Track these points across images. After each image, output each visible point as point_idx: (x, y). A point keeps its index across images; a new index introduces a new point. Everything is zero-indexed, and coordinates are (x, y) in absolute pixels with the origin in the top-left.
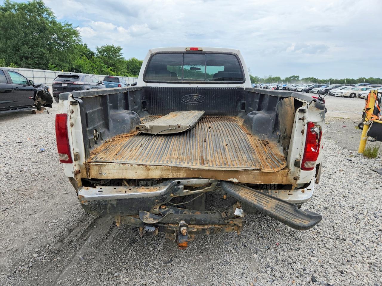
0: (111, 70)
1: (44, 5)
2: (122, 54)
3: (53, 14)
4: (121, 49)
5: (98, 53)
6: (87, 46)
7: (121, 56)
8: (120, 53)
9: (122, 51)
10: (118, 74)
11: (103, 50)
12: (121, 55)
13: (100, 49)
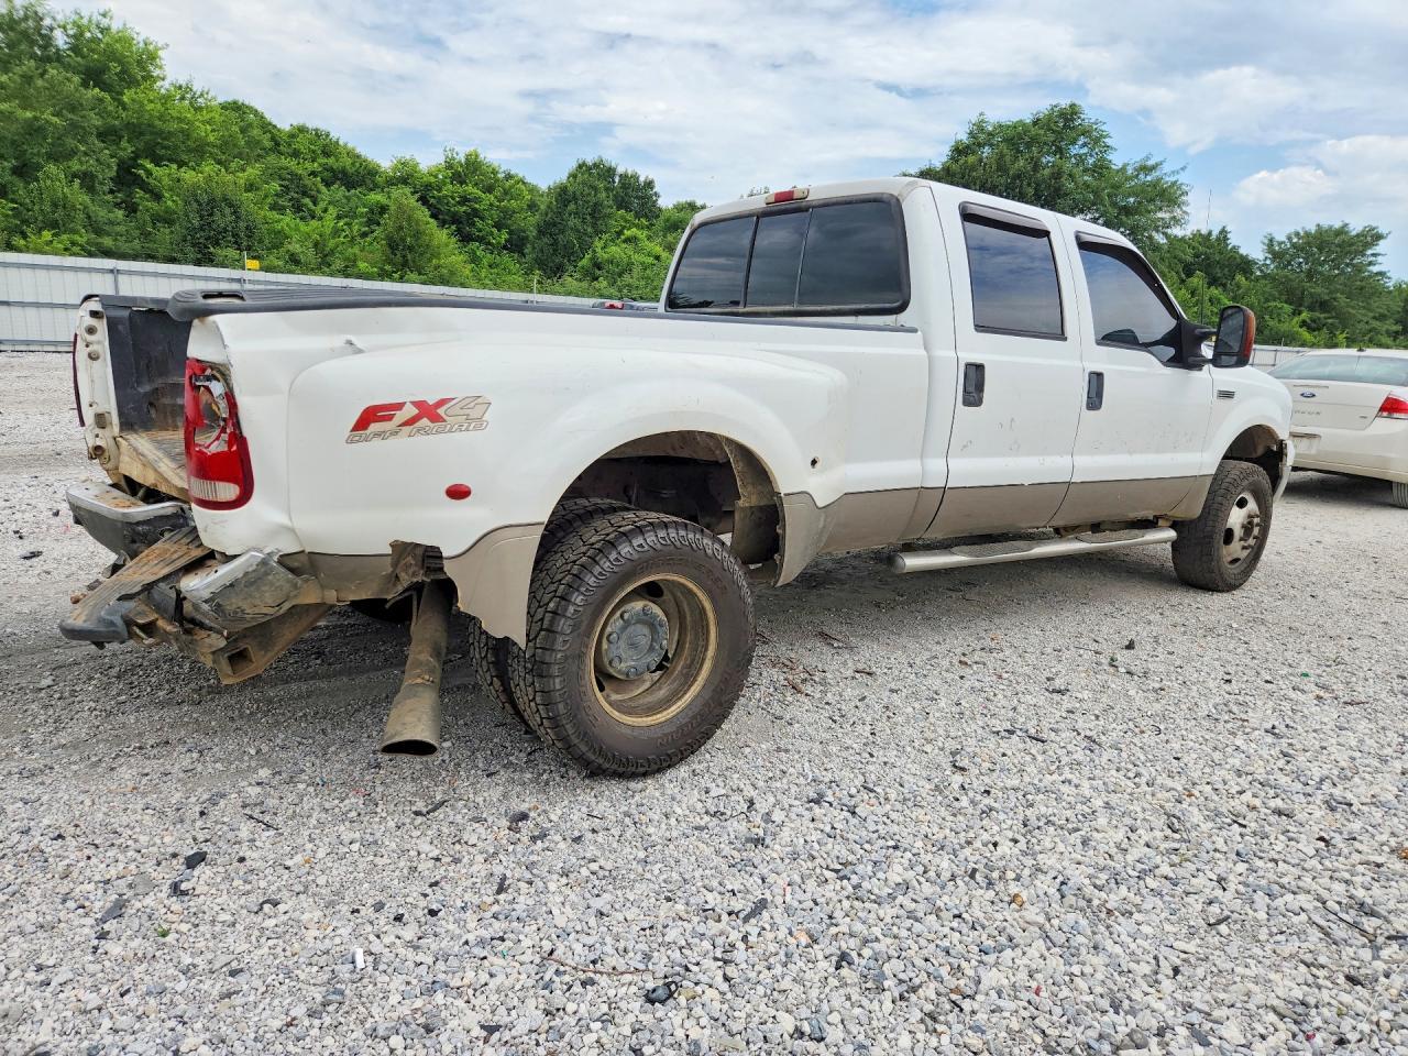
0: (1304, 324)
1: (1082, 116)
2: (1380, 259)
3: (1106, 140)
4: (1379, 237)
5: (1268, 262)
6: (1229, 236)
7: (1371, 268)
8: (1369, 252)
9: (1381, 247)
10: (1335, 341)
11: (1294, 246)
12: (1370, 263)
13: (1280, 243)
